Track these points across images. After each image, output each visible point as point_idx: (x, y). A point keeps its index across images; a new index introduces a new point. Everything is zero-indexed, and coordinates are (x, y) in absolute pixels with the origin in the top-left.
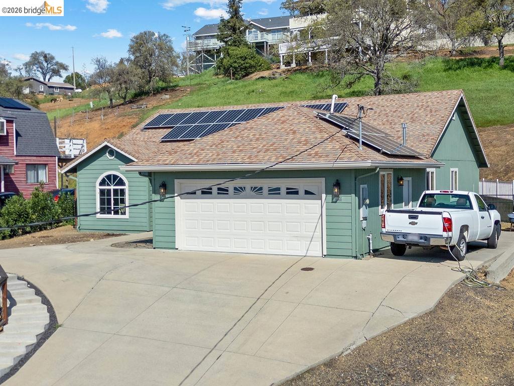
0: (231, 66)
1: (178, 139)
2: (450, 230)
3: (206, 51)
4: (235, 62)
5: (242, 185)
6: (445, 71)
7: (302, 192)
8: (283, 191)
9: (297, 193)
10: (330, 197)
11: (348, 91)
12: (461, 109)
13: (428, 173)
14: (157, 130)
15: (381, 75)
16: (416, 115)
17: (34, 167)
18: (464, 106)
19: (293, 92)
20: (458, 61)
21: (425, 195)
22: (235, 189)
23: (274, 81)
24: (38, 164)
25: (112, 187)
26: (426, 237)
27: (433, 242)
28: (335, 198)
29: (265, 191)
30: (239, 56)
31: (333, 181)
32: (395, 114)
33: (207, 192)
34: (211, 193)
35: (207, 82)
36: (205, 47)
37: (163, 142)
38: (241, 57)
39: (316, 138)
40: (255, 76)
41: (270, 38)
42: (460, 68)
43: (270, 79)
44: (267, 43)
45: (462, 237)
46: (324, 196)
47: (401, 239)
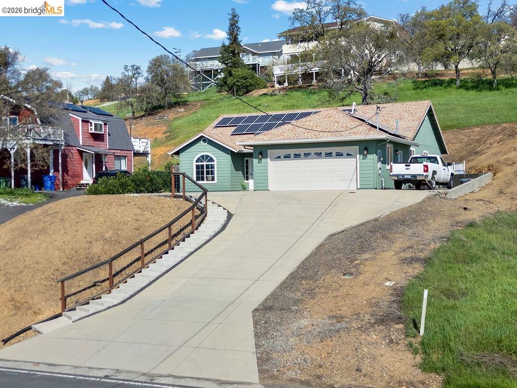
0: (235, 85)
1: (244, 133)
2: (427, 171)
3: (205, 71)
4: (238, 81)
5: (309, 152)
6: (414, 89)
7: (345, 154)
8: (334, 154)
9: (342, 155)
10: (362, 156)
11: (341, 104)
12: (430, 114)
13: (411, 150)
14: (225, 128)
15: (368, 92)
16: (402, 116)
17: (119, 157)
18: (432, 111)
19: (294, 105)
20: (424, 82)
21: (412, 158)
22: (305, 154)
23: (275, 97)
24: (120, 156)
25: (205, 163)
26: (415, 176)
27: (418, 178)
28: (365, 156)
29: (323, 155)
30: (240, 77)
31: (363, 147)
32: (388, 116)
33: (287, 157)
34: (290, 157)
35: (212, 98)
36: (204, 68)
37: (232, 135)
38: (243, 77)
39: (352, 125)
40: (256, 93)
41: (261, 61)
42: (425, 87)
43: (271, 95)
44: (259, 65)
45: (433, 177)
46: (358, 156)
47: (401, 177)
